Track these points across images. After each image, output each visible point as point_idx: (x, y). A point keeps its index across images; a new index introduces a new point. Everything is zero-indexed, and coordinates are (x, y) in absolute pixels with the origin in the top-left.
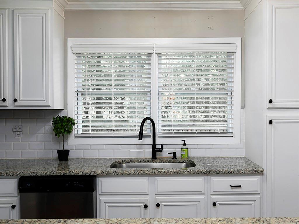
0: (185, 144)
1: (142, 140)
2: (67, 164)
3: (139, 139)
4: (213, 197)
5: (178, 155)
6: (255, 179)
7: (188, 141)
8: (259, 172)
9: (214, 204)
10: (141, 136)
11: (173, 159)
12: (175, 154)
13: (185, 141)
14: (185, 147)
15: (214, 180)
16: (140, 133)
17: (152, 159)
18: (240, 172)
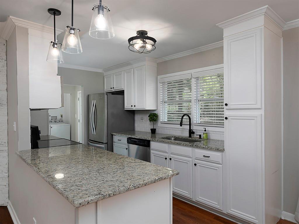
0: (205, 131)
1: (182, 126)
2: (155, 135)
3: (180, 126)
4: (196, 160)
5: (202, 137)
6: (219, 154)
7: (207, 129)
8: (219, 150)
9: (195, 165)
10: (181, 124)
11: (199, 138)
12: (200, 136)
13: (205, 128)
14: (205, 132)
15: (196, 151)
16: (180, 123)
17: (189, 137)
18: (209, 148)
